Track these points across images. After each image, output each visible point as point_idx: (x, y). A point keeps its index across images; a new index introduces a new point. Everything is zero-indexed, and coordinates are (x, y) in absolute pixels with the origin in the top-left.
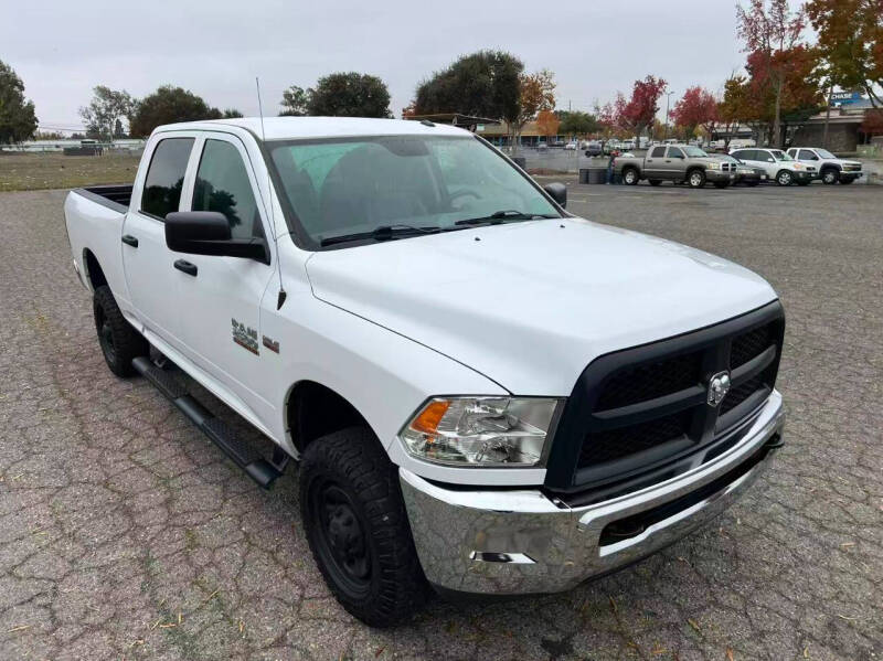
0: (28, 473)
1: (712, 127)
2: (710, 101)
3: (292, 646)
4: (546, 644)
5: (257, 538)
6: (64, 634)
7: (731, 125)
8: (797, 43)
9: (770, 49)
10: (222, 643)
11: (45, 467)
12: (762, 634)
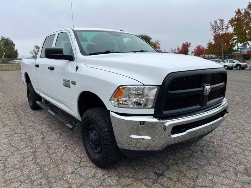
0: (3, 131)
1: (204, 56)
2: (203, 48)
3: (77, 173)
4: (156, 173)
5: (68, 146)
6: (7, 170)
7: (210, 55)
8: (227, 32)
9: (219, 34)
10: (55, 173)
11: (8, 130)
12: (224, 171)
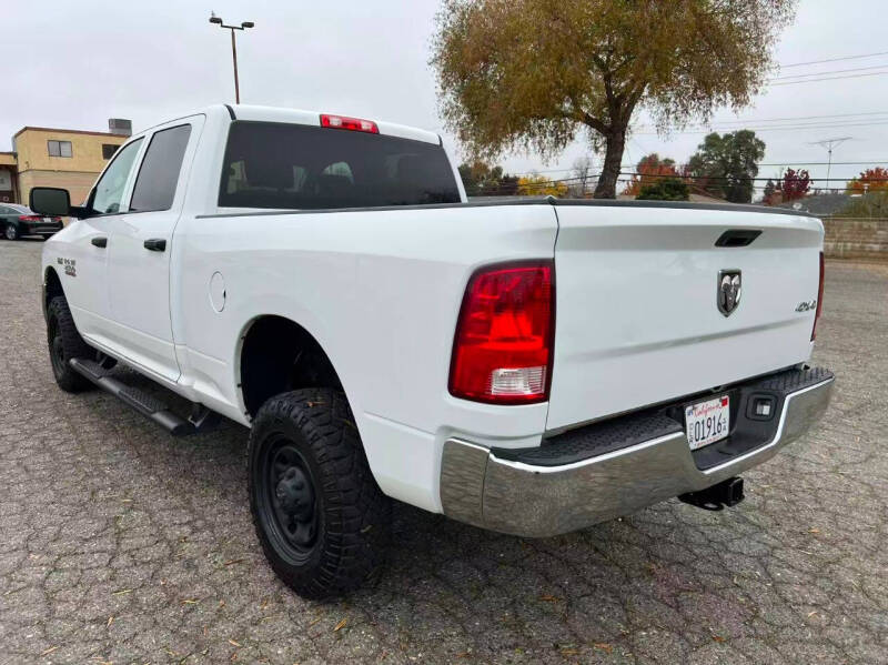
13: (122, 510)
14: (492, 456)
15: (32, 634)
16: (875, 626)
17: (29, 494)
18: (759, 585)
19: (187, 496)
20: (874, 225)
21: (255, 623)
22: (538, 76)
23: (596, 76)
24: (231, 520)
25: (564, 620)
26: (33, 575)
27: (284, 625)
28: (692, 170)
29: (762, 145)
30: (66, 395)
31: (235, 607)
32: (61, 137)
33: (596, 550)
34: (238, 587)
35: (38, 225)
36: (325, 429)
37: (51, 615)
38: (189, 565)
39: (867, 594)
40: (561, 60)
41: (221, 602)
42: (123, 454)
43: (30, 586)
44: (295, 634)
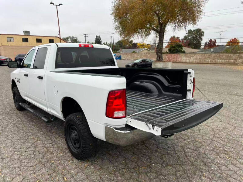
13: (35, 141)
14: (115, 129)
15: (17, 170)
16: (205, 161)
17: (13, 137)
18: (181, 153)
19: (51, 137)
20: (232, 55)
21: (67, 166)
22: (140, 18)
23: (156, 18)
24: (61, 142)
25: (136, 163)
26: (16, 157)
27: (74, 166)
28: (184, 40)
29: (203, 32)
30: (19, 112)
31: (63, 162)
32: (11, 36)
33: (146, 146)
34: (63, 158)
35: (6, 61)
36: (81, 123)
37: (21, 166)
38: (52, 153)
39: (205, 154)
40: (146, 14)
41: (60, 161)
42: (34, 127)
43: (16, 159)
44: (76, 168)
